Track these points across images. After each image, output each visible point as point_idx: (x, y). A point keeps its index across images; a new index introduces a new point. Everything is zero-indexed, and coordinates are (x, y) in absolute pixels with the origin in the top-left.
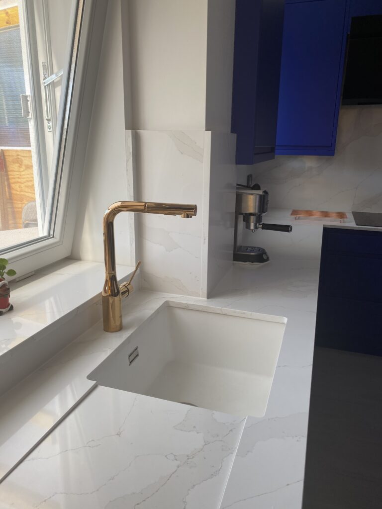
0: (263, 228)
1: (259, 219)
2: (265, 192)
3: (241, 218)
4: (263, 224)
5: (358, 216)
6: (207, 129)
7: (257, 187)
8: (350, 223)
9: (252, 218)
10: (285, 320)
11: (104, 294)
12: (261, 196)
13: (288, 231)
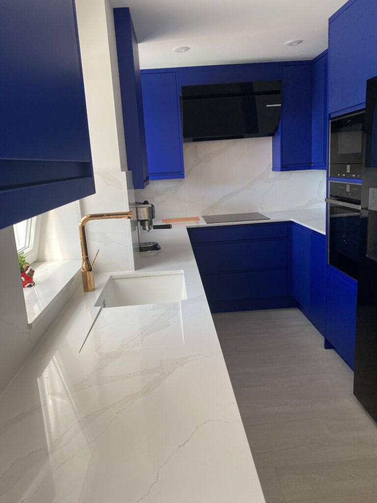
0: (154, 228)
1: (151, 223)
2: (152, 205)
3: (139, 223)
4: (154, 226)
5: (206, 218)
6: (122, 171)
7: (146, 203)
8: (203, 223)
9: (147, 223)
10: (182, 271)
11: (82, 271)
12: (149, 208)
13: (170, 228)
